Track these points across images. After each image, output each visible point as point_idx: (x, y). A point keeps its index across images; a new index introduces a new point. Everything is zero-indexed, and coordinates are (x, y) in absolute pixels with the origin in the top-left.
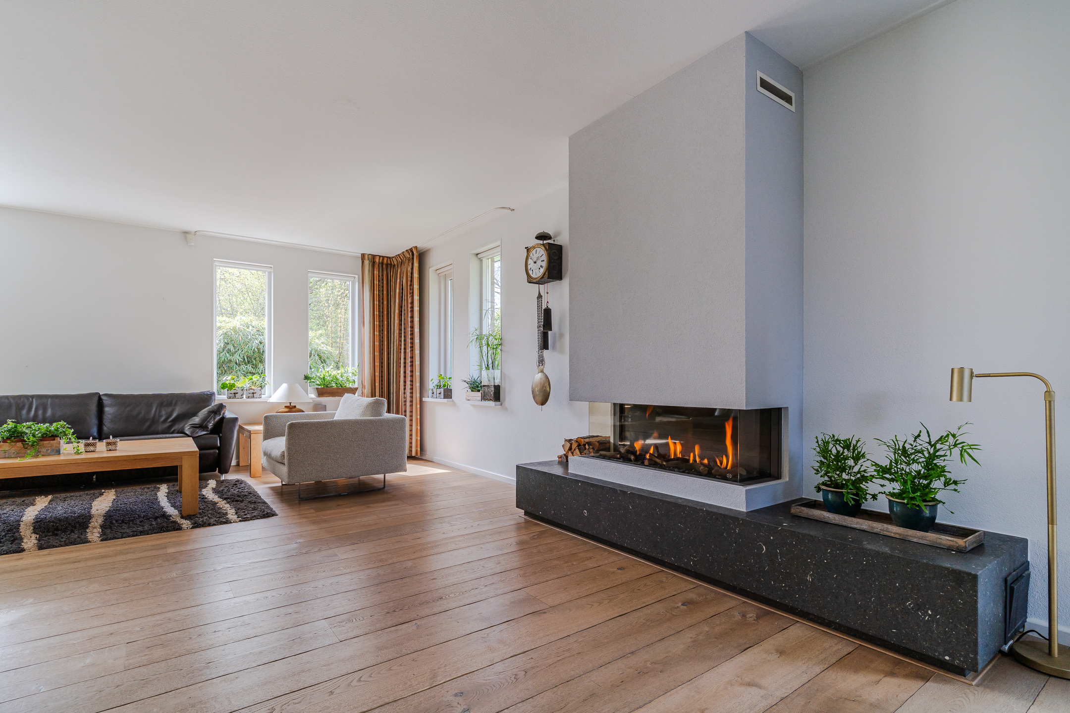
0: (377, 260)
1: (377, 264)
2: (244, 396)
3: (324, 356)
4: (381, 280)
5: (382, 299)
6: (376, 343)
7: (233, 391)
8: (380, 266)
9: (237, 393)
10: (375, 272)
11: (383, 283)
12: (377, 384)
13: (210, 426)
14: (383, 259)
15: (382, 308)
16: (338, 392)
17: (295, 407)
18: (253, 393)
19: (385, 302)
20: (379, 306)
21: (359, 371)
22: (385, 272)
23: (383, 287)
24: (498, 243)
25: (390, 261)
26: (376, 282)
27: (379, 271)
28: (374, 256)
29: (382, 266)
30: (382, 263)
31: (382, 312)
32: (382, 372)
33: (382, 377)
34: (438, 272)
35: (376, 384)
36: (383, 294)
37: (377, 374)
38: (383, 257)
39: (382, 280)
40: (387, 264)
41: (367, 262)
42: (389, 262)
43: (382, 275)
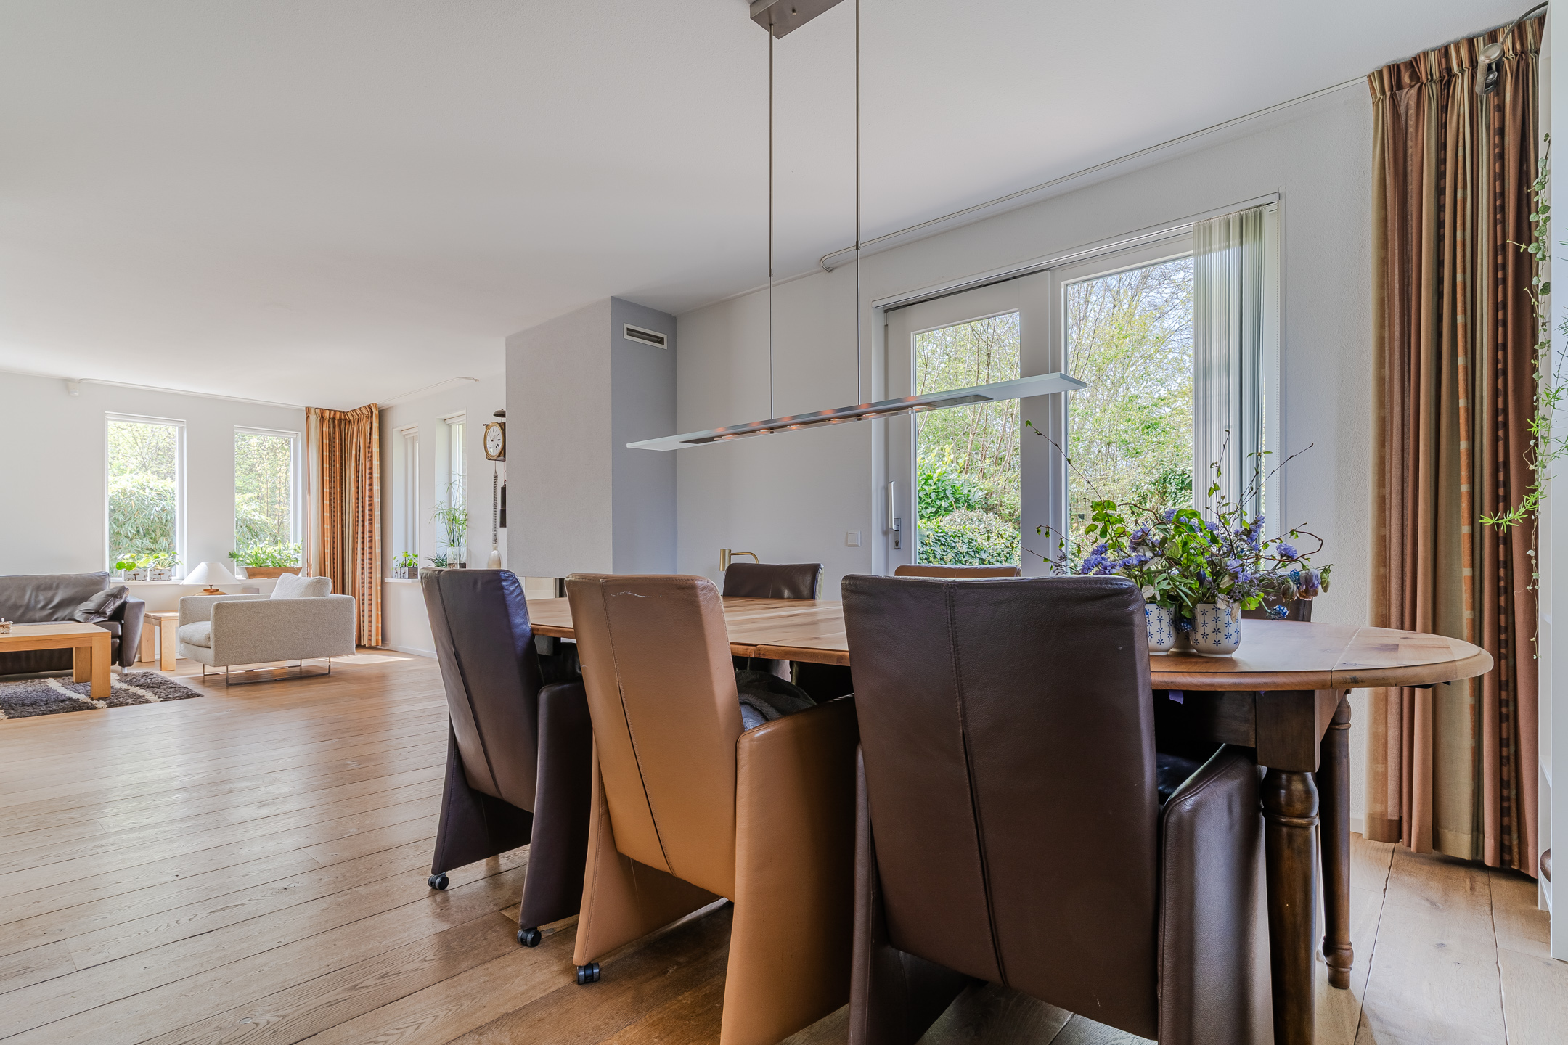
0: (327, 414)
1: (327, 419)
2: (148, 578)
3: (255, 528)
4: (332, 439)
5: (334, 461)
6: (325, 514)
7: (132, 572)
8: (331, 421)
9: (138, 575)
10: (324, 429)
11: (334, 442)
12: (328, 563)
13: (109, 611)
14: (335, 414)
15: (334, 473)
16: (275, 573)
17: (217, 590)
18: (160, 574)
19: (338, 466)
20: (330, 469)
21: (303, 547)
22: (337, 430)
23: (334, 447)
24: (464, 412)
25: (345, 416)
26: (326, 441)
27: (329, 428)
28: (322, 411)
29: (334, 422)
30: (334, 419)
31: (334, 477)
32: (334, 548)
33: (334, 554)
34: (404, 433)
35: (326, 563)
36: (334, 455)
37: (327, 551)
38: (334, 411)
39: (334, 438)
40: (340, 420)
41: (313, 418)
42: (343, 417)
43: (334, 433)
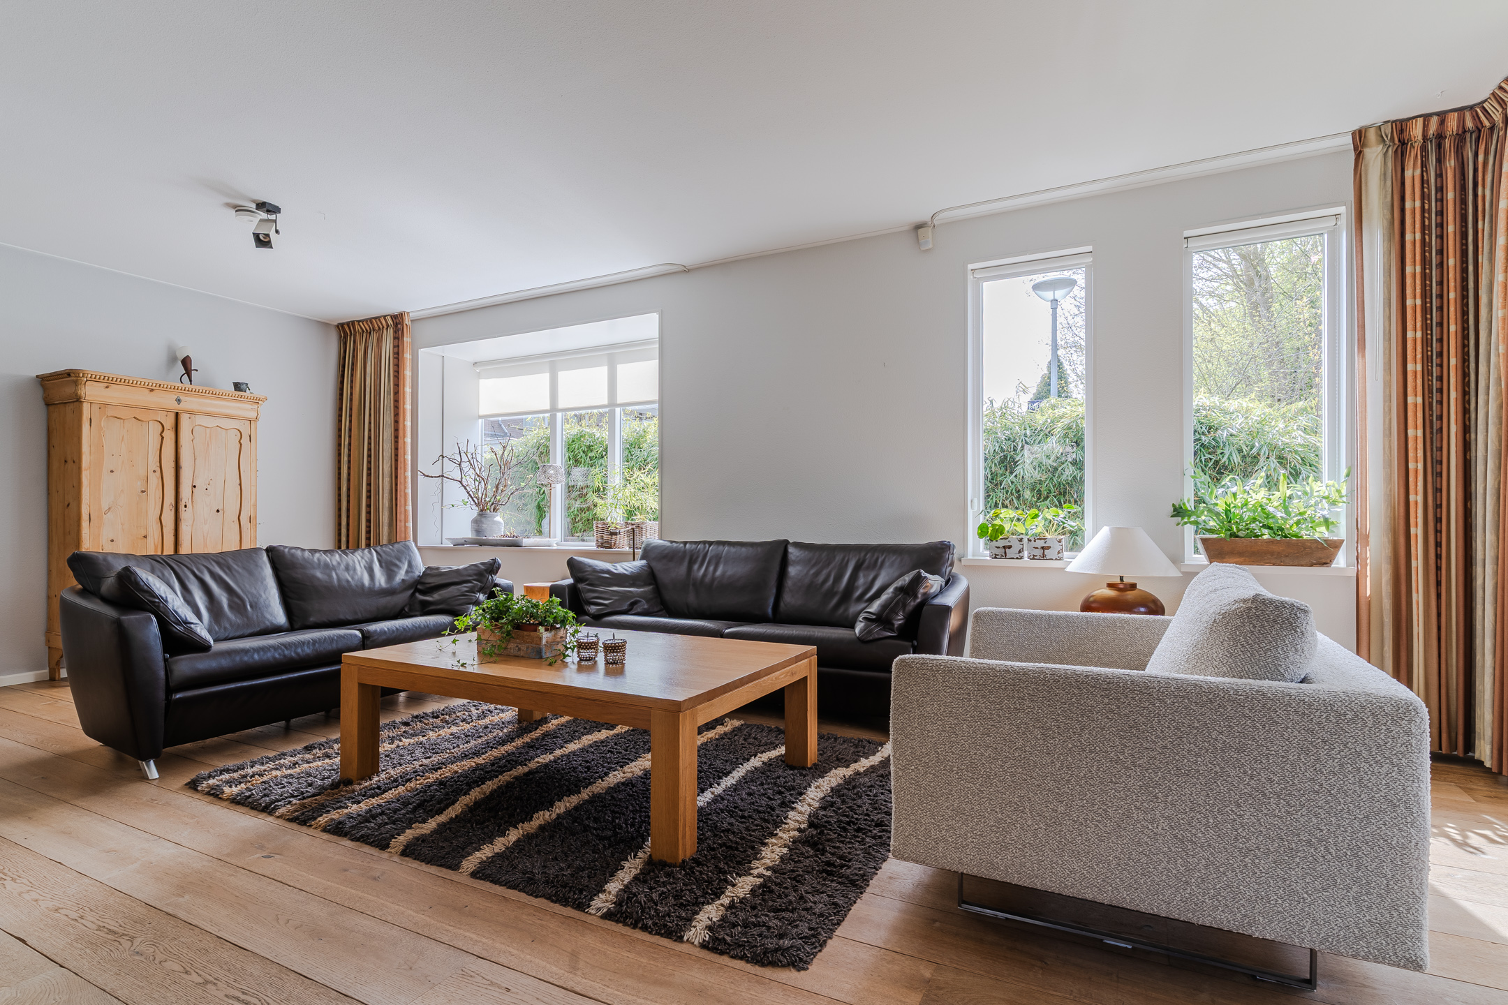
0: (1417, 132)
1: (1418, 146)
2: (1026, 553)
3: (1294, 459)
4: (1432, 193)
5: (1441, 252)
6: (1410, 400)
7: (1001, 543)
8: (1432, 147)
9: (1010, 547)
10: (1408, 174)
11: (1441, 200)
12: (1417, 531)
13: (899, 620)
14: (1442, 122)
15: (1440, 283)
16: (1272, 553)
17: (1133, 586)
18: (1043, 548)
19: (1451, 262)
20: (1425, 277)
21: (1351, 491)
22: (1451, 163)
23: (1441, 213)
25: (1476, 117)
26: (1413, 204)
27: (1424, 166)
28: (1401, 126)
29: (1440, 146)
30: (1440, 137)
31: (1440, 296)
32: (1438, 490)
33: (1438, 506)
35: (1413, 530)
36: (1441, 237)
37: (1417, 498)
38: (1440, 113)
39: (1440, 189)
40: (1461, 136)
41: (1375, 154)
42: (1469, 124)
43: (1440, 175)
